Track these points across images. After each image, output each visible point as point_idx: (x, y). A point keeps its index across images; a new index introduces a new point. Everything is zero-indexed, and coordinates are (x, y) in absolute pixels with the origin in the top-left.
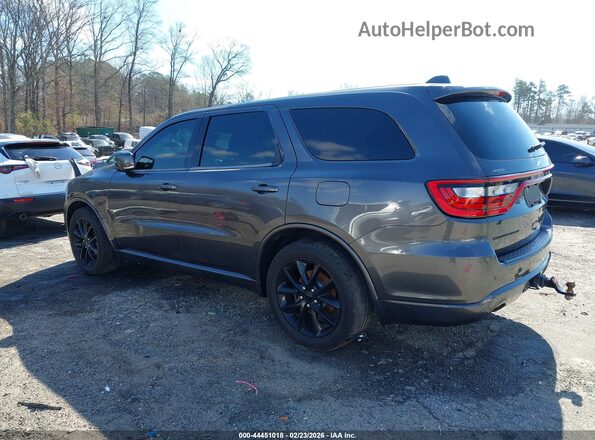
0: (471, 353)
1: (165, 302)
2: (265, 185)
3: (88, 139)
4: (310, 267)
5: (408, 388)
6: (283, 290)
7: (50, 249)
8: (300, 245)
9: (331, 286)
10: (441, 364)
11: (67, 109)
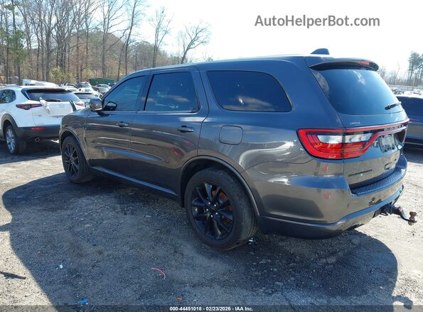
0: (332, 260)
1: (119, 206)
2: (185, 127)
3: (96, 86)
4: (214, 188)
5: (277, 283)
6: (196, 204)
7: (53, 163)
8: (208, 172)
9: (227, 203)
10: (307, 267)
11: (84, 65)
